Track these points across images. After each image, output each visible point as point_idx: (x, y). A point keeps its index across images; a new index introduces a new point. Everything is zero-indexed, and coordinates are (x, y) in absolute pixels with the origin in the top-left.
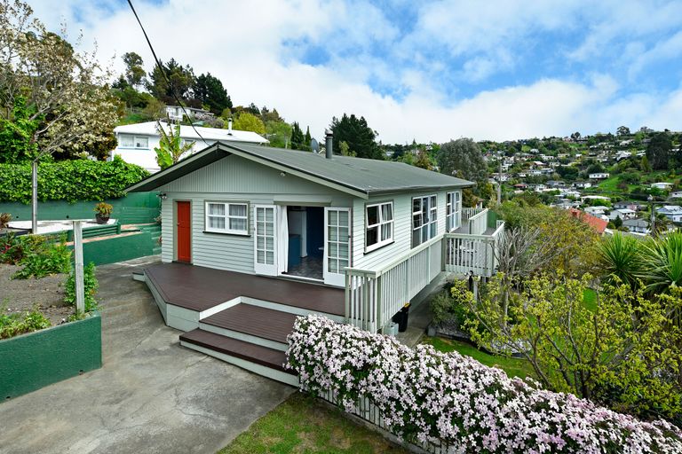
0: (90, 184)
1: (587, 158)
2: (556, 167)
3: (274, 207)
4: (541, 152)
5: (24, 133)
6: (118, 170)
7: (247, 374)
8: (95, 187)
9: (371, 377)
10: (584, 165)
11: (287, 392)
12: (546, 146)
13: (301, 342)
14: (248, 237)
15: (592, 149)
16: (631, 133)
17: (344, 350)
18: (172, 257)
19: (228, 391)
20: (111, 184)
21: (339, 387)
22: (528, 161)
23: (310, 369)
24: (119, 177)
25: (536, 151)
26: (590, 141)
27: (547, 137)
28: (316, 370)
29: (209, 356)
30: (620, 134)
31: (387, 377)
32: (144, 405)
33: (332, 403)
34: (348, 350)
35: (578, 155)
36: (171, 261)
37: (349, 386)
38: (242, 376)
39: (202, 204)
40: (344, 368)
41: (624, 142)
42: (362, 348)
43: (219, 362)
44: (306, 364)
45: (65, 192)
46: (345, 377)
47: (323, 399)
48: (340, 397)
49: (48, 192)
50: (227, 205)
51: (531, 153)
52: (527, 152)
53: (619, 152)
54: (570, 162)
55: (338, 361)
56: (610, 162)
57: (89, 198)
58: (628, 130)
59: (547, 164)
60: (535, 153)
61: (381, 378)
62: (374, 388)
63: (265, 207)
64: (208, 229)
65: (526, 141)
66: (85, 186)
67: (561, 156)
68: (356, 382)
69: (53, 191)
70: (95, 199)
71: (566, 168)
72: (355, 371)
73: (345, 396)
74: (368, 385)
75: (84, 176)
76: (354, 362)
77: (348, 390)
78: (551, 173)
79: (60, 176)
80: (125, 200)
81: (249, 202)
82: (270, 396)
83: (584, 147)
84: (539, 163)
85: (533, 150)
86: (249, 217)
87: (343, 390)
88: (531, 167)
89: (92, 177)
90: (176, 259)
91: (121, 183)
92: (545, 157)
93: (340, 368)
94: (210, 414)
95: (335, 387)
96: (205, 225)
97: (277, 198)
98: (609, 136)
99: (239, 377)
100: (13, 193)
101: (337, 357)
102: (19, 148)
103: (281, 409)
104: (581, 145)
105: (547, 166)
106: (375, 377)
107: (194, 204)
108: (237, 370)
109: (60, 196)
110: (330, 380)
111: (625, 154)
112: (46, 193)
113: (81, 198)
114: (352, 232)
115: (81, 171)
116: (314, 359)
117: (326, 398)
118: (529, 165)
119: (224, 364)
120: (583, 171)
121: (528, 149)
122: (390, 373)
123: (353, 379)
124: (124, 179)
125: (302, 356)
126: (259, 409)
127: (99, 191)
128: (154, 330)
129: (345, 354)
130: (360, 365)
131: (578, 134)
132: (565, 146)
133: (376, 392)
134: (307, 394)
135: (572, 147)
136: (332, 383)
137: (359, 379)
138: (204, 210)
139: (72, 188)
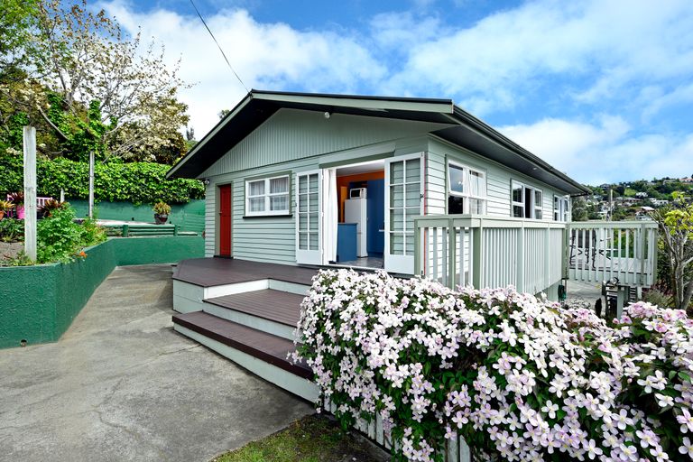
0: (152, 186)
3: (319, 171)
4: (650, 195)
5: (94, 133)
7: (243, 375)
8: (158, 190)
9: (484, 381)
11: (299, 413)
12: (657, 189)
13: (319, 309)
14: (290, 216)
17: (408, 317)
18: (213, 252)
19: (198, 394)
20: (173, 188)
21: (392, 407)
22: (634, 206)
23: (332, 363)
24: (181, 181)
25: (644, 194)
27: (658, 179)
28: (344, 365)
29: (201, 344)
31: (542, 385)
32: (55, 395)
33: (383, 447)
34: (418, 317)
36: (212, 256)
37: (420, 405)
38: (235, 376)
39: (243, 184)
40: (406, 358)
42: (452, 313)
43: (210, 354)
44: (325, 353)
46: (408, 381)
47: (366, 435)
48: (398, 433)
49: (114, 192)
50: (267, 181)
51: (638, 197)
52: (631, 196)
55: (391, 342)
57: (153, 201)
60: (642, 197)
61: (522, 383)
62: (498, 417)
63: (308, 173)
64: (248, 213)
65: (629, 184)
66: (148, 189)
68: (439, 399)
69: (119, 191)
72: (433, 367)
73: (408, 431)
74: (475, 406)
75: (147, 177)
76: (432, 344)
77: (418, 418)
79: (125, 176)
80: (188, 207)
81: (290, 173)
82: (264, 414)
84: (648, 208)
85: (639, 194)
86: (291, 191)
87: (402, 416)
88: (638, 213)
89: (155, 179)
90: (218, 254)
91: (183, 187)
92: (655, 202)
93: (395, 357)
94: (141, 429)
95: (384, 407)
96: (245, 210)
97: (323, 160)
99: (228, 377)
100: (82, 190)
101: (389, 332)
103: (274, 440)
106: (501, 382)
107: (235, 185)
108: (231, 367)
109: (125, 197)
110: (373, 385)
112: (112, 192)
113: (145, 200)
114: (426, 191)
116: (339, 341)
117: (371, 434)
118: (634, 211)
119: (216, 358)
121: (633, 192)
122: (553, 372)
123: (430, 388)
124: (186, 183)
125: (320, 337)
126: (235, 434)
127: (162, 195)
128: (155, 312)
129: (410, 325)
130: (449, 352)
132: (683, 189)
133: (502, 427)
134: (332, 422)
136: (376, 394)
137: (448, 389)
138: (245, 191)
139: (136, 189)
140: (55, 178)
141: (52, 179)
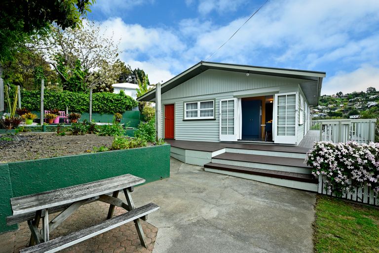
0: (110, 104)
1: (348, 107)
2: (328, 113)
3: (235, 99)
5: (81, 77)
6: (122, 98)
7: (268, 185)
8: (112, 106)
10: (346, 111)
12: (321, 100)
14: (215, 119)
15: (351, 102)
16: (377, 91)
20: (119, 105)
24: (123, 101)
26: (349, 97)
29: (229, 176)
30: (369, 92)
35: (341, 105)
39: (182, 104)
41: (372, 97)
43: (240, 178)
45: (99, 108)
50: (199, 103)
53: (369, 103)
54: (336, 109)
56: (364, 108)
57: (109, 112)
58: (374, 89)
59: (321, 111)
63: (227, 100)
64: (186, 118)
67: (330, 106)
69: (94, 107)
70: (112, 113)
71: (334, 113)
78: (325, 116)
79: (97, 100)
81: (215, 99)
83: (345, 100)
84: (316, 110)
86: (215, 108)
89: (111, 101)
91: (123, 104)
92: (320, 107)
96: (184, 116)
97: (235, 94)
98: (362, 94)
100: (77, 107)
102: (79, 85)
104: (343, 99)
105: (322, 112)
107: (176, 105)
108: (258, 182)
109: (97, 110)
111: (374, 103)
113: (105, 112)
115: (106, 97)
119: (245, 180)
120: (346, 114)
127: (114, 109)
131: (341, 93)
132: (333, 100)
135: (337, 101)
138: (184, 107)
139: (102, 106)
140: (64, 101)
141: (63, 102)
